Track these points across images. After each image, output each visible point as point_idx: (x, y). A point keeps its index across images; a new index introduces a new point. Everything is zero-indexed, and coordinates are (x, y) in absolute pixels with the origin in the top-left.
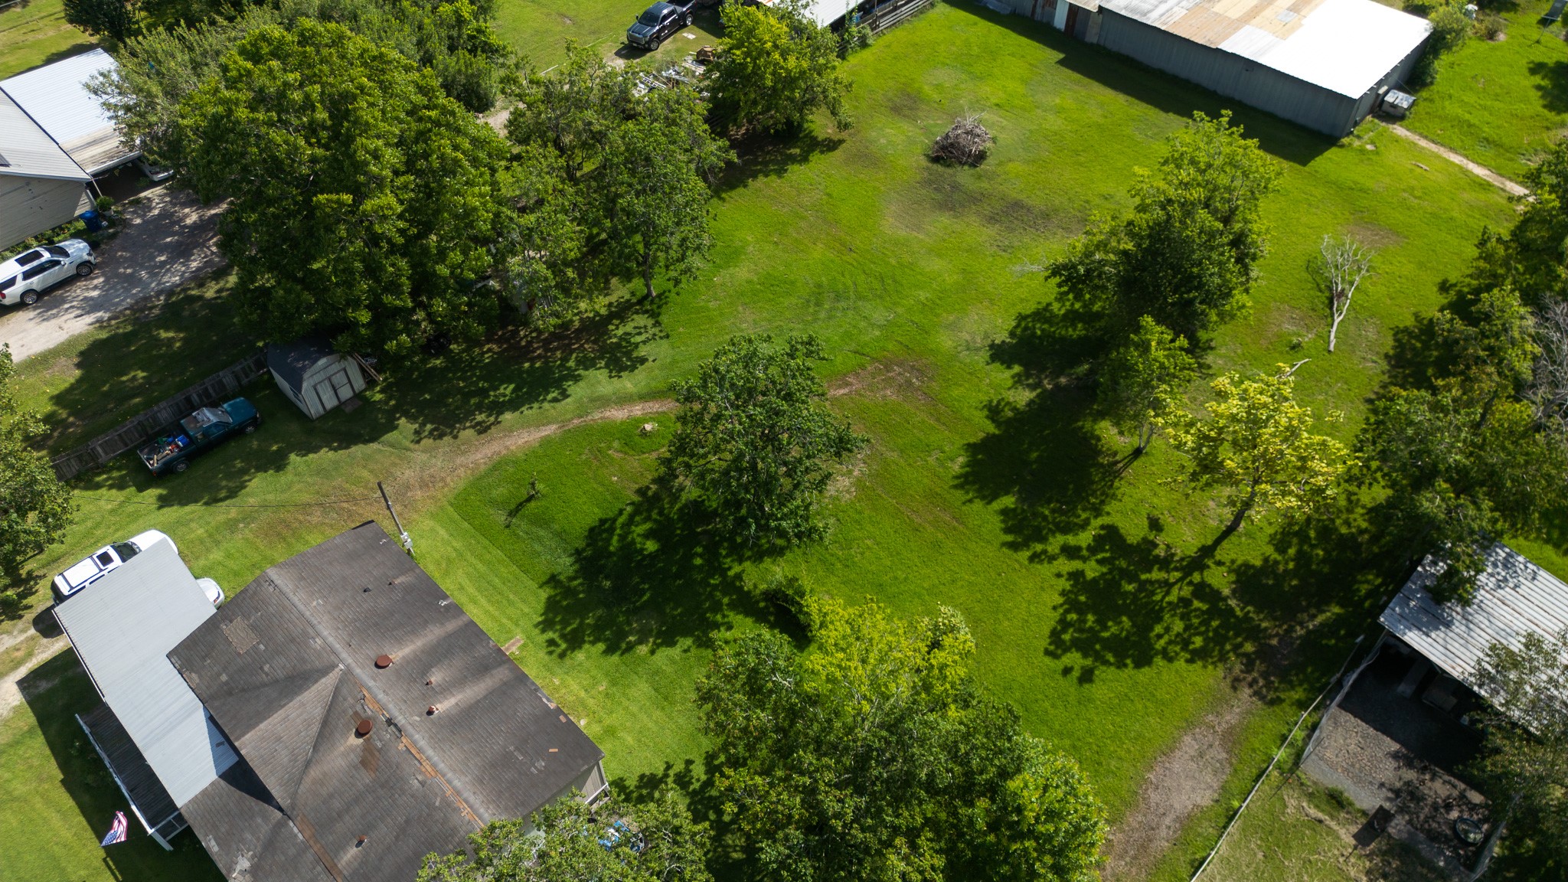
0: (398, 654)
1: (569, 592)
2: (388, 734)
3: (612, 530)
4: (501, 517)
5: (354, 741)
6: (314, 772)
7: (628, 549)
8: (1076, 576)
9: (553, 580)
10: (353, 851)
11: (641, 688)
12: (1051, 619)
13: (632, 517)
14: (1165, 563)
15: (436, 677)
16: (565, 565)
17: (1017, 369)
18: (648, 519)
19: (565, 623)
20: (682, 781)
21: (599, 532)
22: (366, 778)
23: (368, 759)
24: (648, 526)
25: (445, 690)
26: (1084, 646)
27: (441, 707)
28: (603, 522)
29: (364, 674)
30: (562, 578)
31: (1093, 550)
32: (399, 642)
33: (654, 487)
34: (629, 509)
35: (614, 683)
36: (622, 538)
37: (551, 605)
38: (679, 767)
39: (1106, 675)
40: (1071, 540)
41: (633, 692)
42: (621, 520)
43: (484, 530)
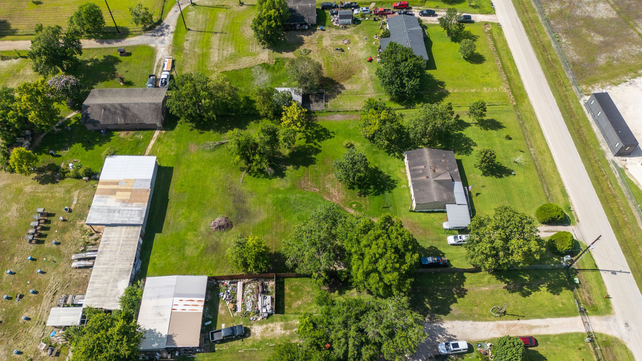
0: (424, 178)
1: (388, 188)
2: (432, 167)
3: (375, 193)
4: (391, 208)
5: (436, 171)
6: (443, 172)
7: (375, 189)
8: (319, 141)
9: (390, 192)
10: (442, 161)
11: (391, 168)
12: (329, 140)
13: (370, 193)
14: (306, 135)
15: (421, 172)
16: (386, 193)
17: (284, 172)
18: (368, 191)
19: (392, 185)
20: (394, 155)
21: (377, 194)
22: (437, 166)
23: (436, 167)
24: (369, 190)
25: (421, 169)
26: (329, 135)
27: (423, 167)
28: (376, 196)
29: (431, 177)
30: (388, 191)
31: (313, 142)
32: (423, 180)
33: (362, 196)
34: (369, 195)
35: (394, 172)
36: (374, 191)
37: (392, 188)
38: (393, 157)
39: (330, 131)
40: (314, 146)
41: (392, 169)
42: (372, 194)
43: (395, 208)
